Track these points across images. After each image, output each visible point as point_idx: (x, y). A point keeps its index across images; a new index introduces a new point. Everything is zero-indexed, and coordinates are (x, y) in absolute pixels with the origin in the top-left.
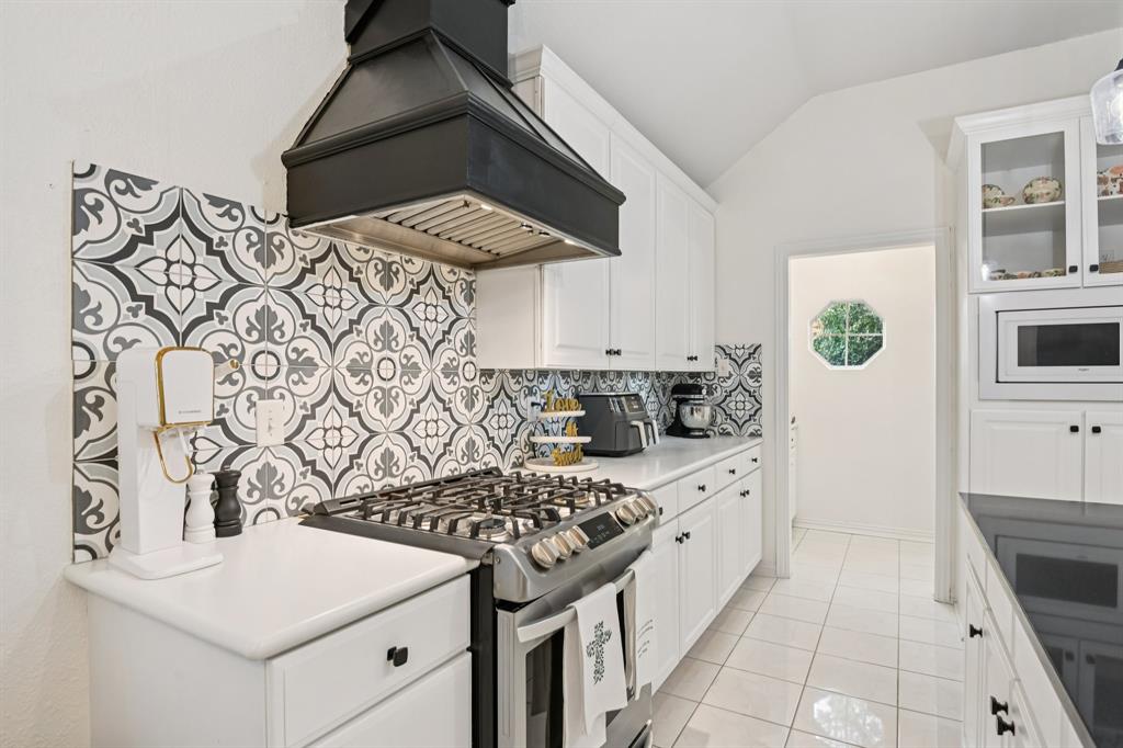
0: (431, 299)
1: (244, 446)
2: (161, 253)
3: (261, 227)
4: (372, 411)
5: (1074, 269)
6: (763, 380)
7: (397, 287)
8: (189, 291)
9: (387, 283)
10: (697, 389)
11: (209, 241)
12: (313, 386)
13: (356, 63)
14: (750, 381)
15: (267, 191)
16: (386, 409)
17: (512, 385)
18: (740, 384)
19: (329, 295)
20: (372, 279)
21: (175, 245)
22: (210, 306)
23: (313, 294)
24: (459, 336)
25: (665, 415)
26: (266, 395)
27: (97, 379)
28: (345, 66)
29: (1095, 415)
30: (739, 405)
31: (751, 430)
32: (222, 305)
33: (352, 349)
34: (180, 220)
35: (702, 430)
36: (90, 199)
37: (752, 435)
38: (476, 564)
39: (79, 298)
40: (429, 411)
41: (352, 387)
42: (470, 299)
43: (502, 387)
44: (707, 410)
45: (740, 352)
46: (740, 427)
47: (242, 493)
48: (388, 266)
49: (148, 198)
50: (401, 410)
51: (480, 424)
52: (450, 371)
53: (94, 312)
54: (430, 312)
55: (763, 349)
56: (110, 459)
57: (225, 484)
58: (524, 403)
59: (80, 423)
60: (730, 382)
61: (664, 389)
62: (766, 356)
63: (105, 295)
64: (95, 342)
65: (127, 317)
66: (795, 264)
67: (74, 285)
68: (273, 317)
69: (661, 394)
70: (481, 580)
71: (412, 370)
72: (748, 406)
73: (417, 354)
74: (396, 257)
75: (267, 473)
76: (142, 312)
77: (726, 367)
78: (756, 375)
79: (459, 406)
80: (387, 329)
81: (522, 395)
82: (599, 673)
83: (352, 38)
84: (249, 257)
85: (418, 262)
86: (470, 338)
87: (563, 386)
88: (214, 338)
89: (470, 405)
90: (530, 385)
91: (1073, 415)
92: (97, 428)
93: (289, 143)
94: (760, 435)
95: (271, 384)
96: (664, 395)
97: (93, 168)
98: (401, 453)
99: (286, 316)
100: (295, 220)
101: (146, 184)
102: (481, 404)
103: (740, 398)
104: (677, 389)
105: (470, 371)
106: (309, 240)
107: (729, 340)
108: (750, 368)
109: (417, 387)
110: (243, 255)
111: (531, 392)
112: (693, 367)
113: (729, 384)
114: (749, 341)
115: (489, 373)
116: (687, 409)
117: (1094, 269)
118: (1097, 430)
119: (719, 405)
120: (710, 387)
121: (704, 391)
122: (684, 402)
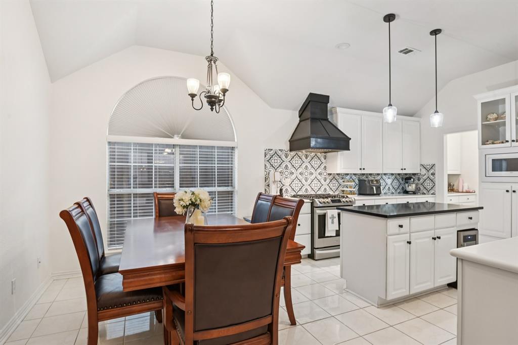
0: (316, 160)
1: (283, 185)
2: (274, 159)
3: (286, 152)
4: (304, 181)
5: (507, 141)
6: (436, 175)
7: (308, 158)
8: (277, 163)
9: (306, 158)
10: (410, 178)
11: (279, 156)
12: (293, 177)
13: (300, 121)
14: (432, 176)
15: (286, 147)
16: (306, 181)
17: (337, 177)
18: (428, 177)
19: (297, 162)
20: (304, 158)
21: (275, 157)
22: (279, 165)
23: (294, 162)
24: (322, 167)
25: (403, 187)
26: (286, 178)
27: (267, 175)
28: (299, 122)
29: (515, 187)
30: (428, 184)
31: (432, 192)
32: (281, 165)
33: (300, 170)
34: (276, 154)
35: (413, 191)
36: (266, 153)
37: (432, 194)
38: (311, 201)
39: (265, 165)
40: (315, 182)
41: (300, 177)
42: (325, 159)
43: (334, 177)
44: (414, 185)
45: (428, 167)
46: (428, 192)
47: (283, 192)
48: (307, 155)
49: (272, 151)
50: (309, 181)
51: (328, 185)
52: (320, 174)
53: (267, 167)
54: (316, 162)
55: (436, 166)
56: (268, 185)
58: (341, 181)
59: (266, 181)
60: (425, 176)
62: (437, 168)
63: (268, 165)
64: (267, 171)
65: (270, 167)
66: (447, 136)
68: (287, 166)
69: (401, 180)
70: (312, 204)
71: (312, 174)
72: (431, 184)
73: (313, 171)
74: (308, 153)
75: (287, 190)
76: (272, 167)
77: (424, 171)
78: (433, 174)
79: (322, 181)
80: (306, 166)
81: (340, 179)
82: (333, 223)
83: (300, 117)
84: (284, 157)
85: (313, 153)
86: (325, 167)
87: (354, 177)
88: (280, 170)
89: (325, 181)
91: (508, 187)
92: (267, 181)
93: (290, 138)
94: (435, 194)
95: (287, 176)
96: (403, 180)
97: (267, 149)
98: (309, 189)
99: (289, 166)
100: (291, 150)
101: (272, 150)
102: (328, 181)
103: (428, 182)
104: (406, 179)
105: (325, 174)
106: (293, 153)
107: (425, 163)
108: (431, 172)
109: (313, 177)
111: (343, 178)
112: (404, 172)
113: (425, 177)
114: (431, 163)
115: (331, 174)
116: (407, 185)
117: (513, 141)
118: (514, 191)
119: (422, 184)
120: (419, 178)
121: (412, 179)
122: (407, 183)
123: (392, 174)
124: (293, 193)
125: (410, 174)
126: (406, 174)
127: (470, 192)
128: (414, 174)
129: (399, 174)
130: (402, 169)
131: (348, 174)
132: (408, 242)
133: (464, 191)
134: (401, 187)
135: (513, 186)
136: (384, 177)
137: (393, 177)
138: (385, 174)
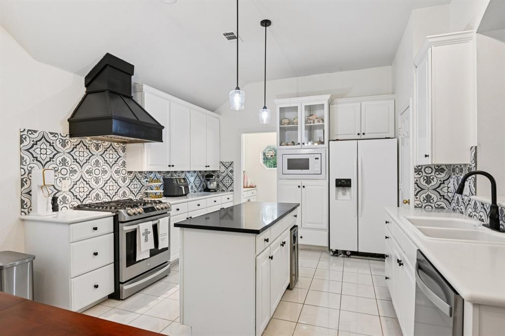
0: (111, 152)
1: (59, 191)
2: (39, 147)
3: (63, 138)
4: (93, 183)
5: (299, 144)
6: (234, 173)
7: (100, 150)
8: (45, 155)
9: (97, 149)
10: (212, 176)
11: (50, 143)
12: (76, 177)
13: (88, 93)
14: (230, 173)
15: (64, 129)
16: (97, 182)
17: (139, 176)
18: (227, 174)
19: (81, 154)
20: (93, 148)
21: (43, 145)
22: (50, 158)
23: (76, 154)
24: (120, 162)
25: (203, 185)
26: (64, 179)
27: (26, 176)
28: (85, 93)
29: (304, 183)
30: (227, 181)
31: (230, 189)
32: (53, 158)
33: (87, 167)
34: (43, 139)
35: (214, 189)
36: (24, 137)
37: (231, 191)
38: (114, 214)
39: (22, 158)
40: (110, 183)
41: (87, 177)
42: (124, 151)
43: (135, 176)
44: (215, 183)
45: (227, 164)
46: (227, 189)
47: (58, 202)
48: (97, 145)
49: (36, 135)
50: (101, 183)
51: (127, 187)
52: (117, 172)
53: (25, 161)
54: (111, 156)
55: (234, 163)
56: (29, 193)
57: (54, 200)
58: (144, 181)
59: (22, 185)
61: (203, 176)
62: (235, 165)
63: (27, 157)
64: (25, 167)
65: (32, 162)
66: (244, 136)
67: (21, 156)
68: (66, 160)
69: (201, 178)
70: (116, 218)
71: (105, 172)
72: (230, 182)
73: (107, 168)
74: (100, 142)
75: (64, 198)
76: (35, 161)
77: (223, 169)
78: (232, 171)
79: (120, 182)
80: (97, 161)
81: (143, 179)
82: (146, 240)
83: (87, 86)
84: (60, 146)
85: (107, 143)
86: (124, 163)
87: (158, 175)
88: (51, 165)
89: (124, 181)
90: (146, 175)
91: (299, 183)
92: (26, 186)
93: (69, 116)
94: (234, 191)
95: (65, 176)
96: (203, 178)
97: (24, 129)
98: (101, 194)
99: (69, 159)
100: (72, 135)
101: (35, 132)
102: (128, 181)
103: (227, 179)
104: (207, 176)
105: (124, 172)
106: (75, 140)
107: (223, 160)
108: (230, 169)
109: (107, 176)
110: (58, 146)
111: (146, 177)
112: (208, 169)
113: (224, 174)
114: (230, 160)
115: (131, 172)
116: (209, 183)
117: (303, 144)
118: (304, 187)
119: (221, 181)
120: (218, 175)
121: (214, 177)
122: (208, 180)
123: (195, 172)
124: (76, 203)
125: (209, 171)
126: (206, 172)
127: (253, 187)
128: (214, 172)
129: (200, 172)
130: (206, 166)
131: (151, 172)
132: (270, 257)
133: (248, 186)
134: (202, 185)
135: (303, 182)
136: (188, 174)
137: (195, 175)
138: (188, 172)
